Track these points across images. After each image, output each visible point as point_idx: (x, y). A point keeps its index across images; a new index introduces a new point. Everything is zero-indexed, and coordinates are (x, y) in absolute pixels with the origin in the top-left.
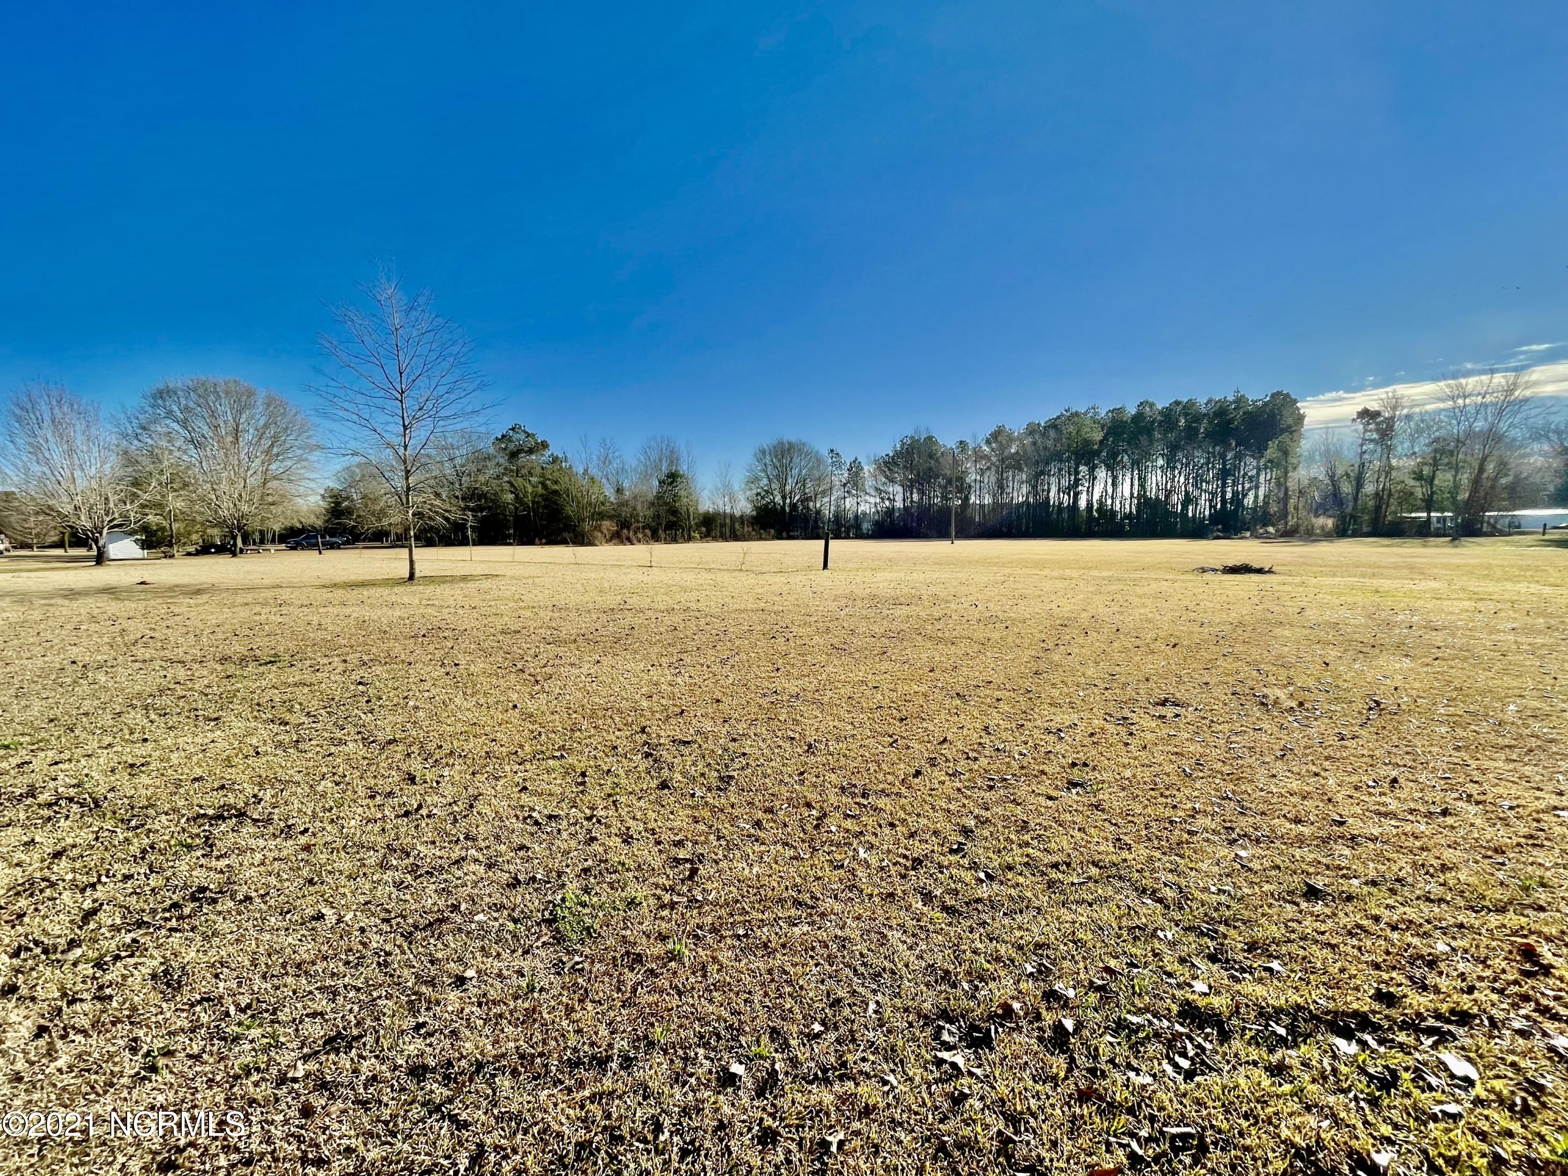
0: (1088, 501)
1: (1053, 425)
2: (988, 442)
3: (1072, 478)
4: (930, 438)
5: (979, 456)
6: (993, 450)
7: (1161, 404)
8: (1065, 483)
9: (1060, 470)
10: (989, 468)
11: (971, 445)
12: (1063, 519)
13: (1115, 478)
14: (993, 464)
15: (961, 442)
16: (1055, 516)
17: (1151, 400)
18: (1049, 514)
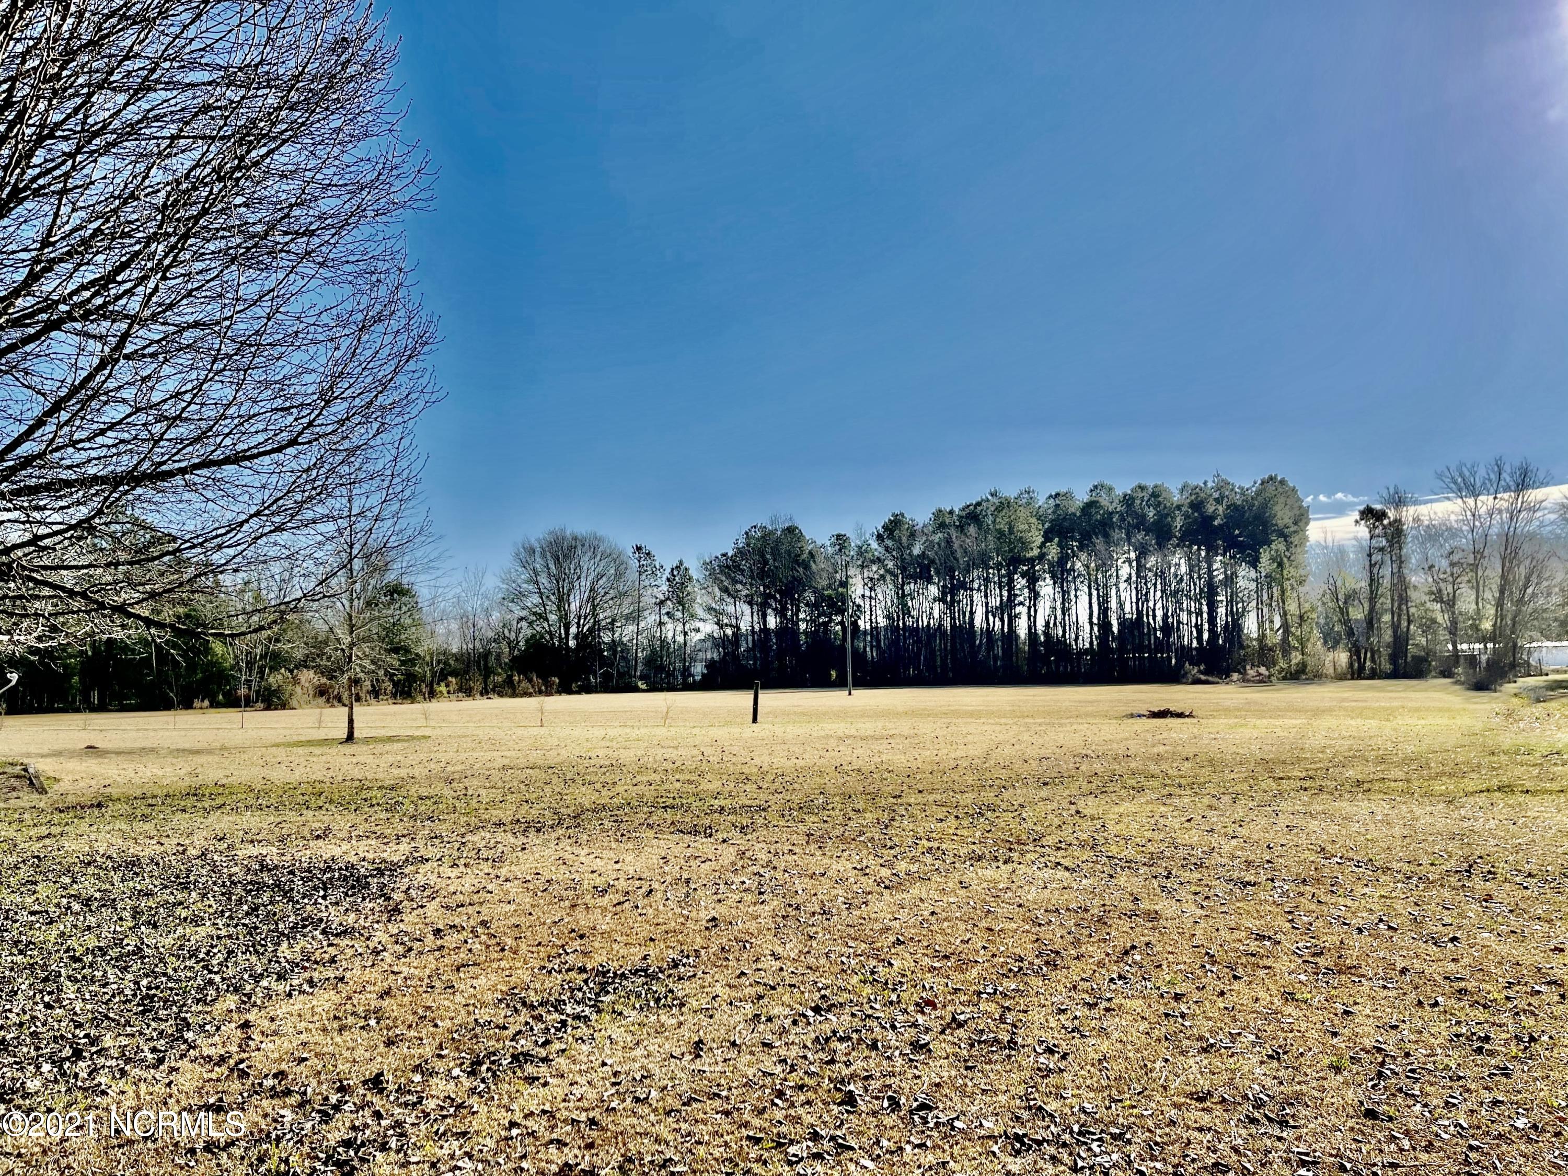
0: (1030, 628)
1: (972, 516)
2: (880, 537)
3: (1005, 594)
4: (791, 530)
5: (865, 559)
6: (887, 549)
7: (1123, 487)
8: (995, 602)
9: (987, 580)
10: (882, 577)
11: (854, 542)
12: (996, 658)
13: (1065, 593)
14: (888, 571)
15: (839, 537)
16: (983, 652)
17: (1107, 482)
18: (974, 650)
